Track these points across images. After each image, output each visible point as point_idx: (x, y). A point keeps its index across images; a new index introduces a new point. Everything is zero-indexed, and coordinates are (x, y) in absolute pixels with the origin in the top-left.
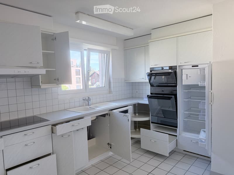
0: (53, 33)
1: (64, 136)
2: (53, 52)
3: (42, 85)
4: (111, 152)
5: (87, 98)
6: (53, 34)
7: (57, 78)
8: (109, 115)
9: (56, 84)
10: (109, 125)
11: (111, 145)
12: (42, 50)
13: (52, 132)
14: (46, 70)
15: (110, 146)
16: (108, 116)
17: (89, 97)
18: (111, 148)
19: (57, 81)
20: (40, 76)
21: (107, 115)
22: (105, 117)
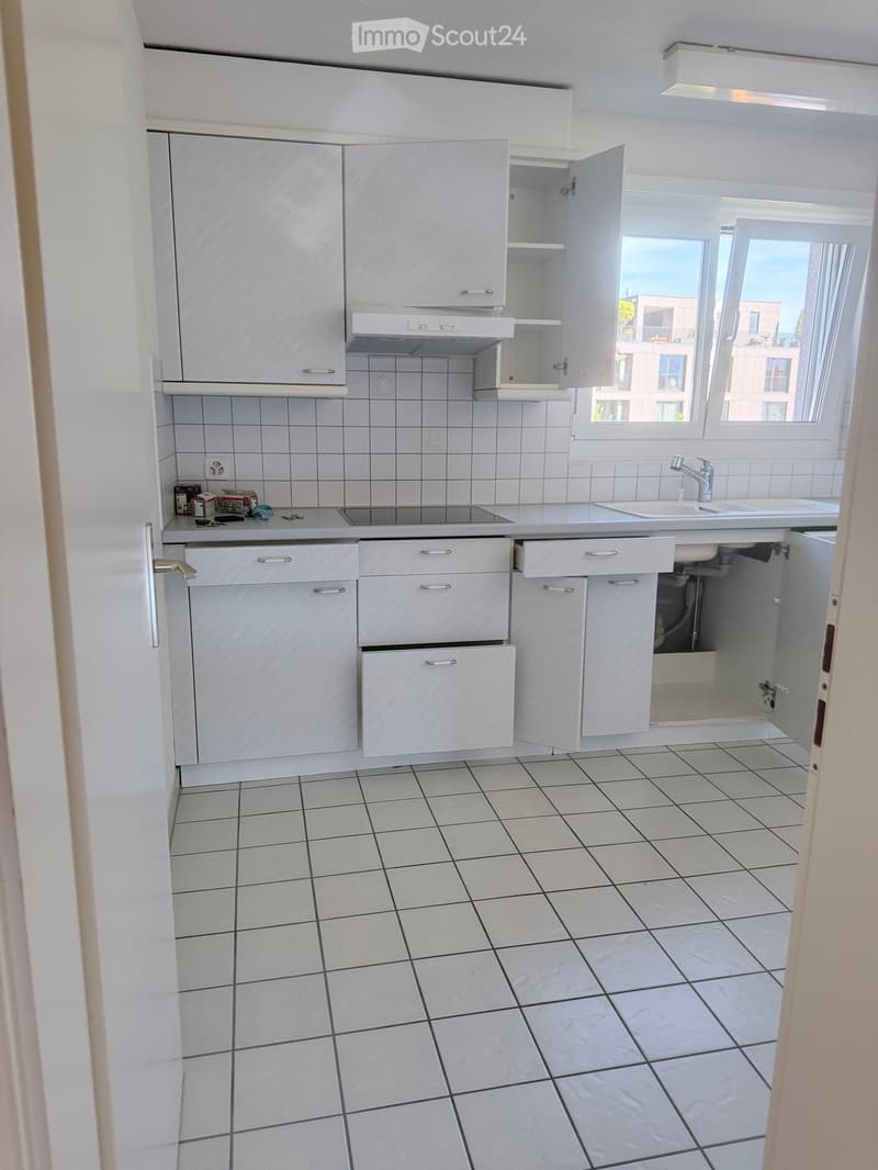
0: (564, 161)
1: (551, 589)
2: (560, 247)
3: (503, 386)
4: (775, 728)
5: (698, 466)
6: (564, 166)
7: (563, 361)
8: (787, 555)
9: (556, 386)
10: (777, 600)
11: (774, 695)
12: (509, 240)
13: (515, 568)
14: (517, 326)
15: (771, 698)
16: (782, 555)
17: (705, 462)
18: (773, 704)
19: (562, 372)
20: (499, 347)
21: (777, 553)
22: (766, 559)
